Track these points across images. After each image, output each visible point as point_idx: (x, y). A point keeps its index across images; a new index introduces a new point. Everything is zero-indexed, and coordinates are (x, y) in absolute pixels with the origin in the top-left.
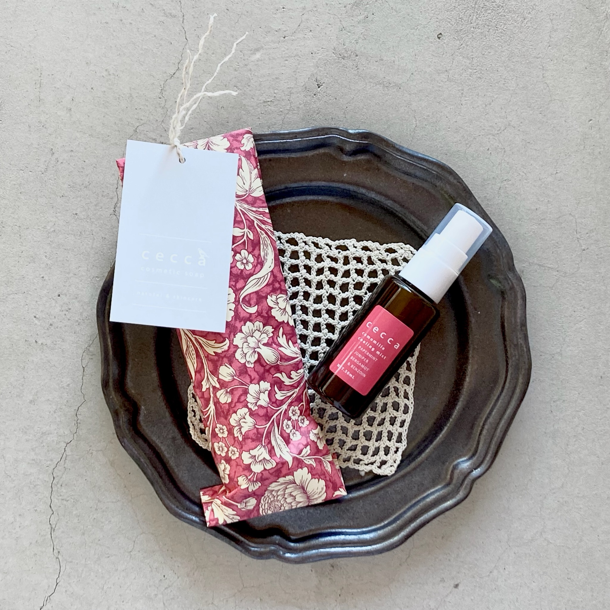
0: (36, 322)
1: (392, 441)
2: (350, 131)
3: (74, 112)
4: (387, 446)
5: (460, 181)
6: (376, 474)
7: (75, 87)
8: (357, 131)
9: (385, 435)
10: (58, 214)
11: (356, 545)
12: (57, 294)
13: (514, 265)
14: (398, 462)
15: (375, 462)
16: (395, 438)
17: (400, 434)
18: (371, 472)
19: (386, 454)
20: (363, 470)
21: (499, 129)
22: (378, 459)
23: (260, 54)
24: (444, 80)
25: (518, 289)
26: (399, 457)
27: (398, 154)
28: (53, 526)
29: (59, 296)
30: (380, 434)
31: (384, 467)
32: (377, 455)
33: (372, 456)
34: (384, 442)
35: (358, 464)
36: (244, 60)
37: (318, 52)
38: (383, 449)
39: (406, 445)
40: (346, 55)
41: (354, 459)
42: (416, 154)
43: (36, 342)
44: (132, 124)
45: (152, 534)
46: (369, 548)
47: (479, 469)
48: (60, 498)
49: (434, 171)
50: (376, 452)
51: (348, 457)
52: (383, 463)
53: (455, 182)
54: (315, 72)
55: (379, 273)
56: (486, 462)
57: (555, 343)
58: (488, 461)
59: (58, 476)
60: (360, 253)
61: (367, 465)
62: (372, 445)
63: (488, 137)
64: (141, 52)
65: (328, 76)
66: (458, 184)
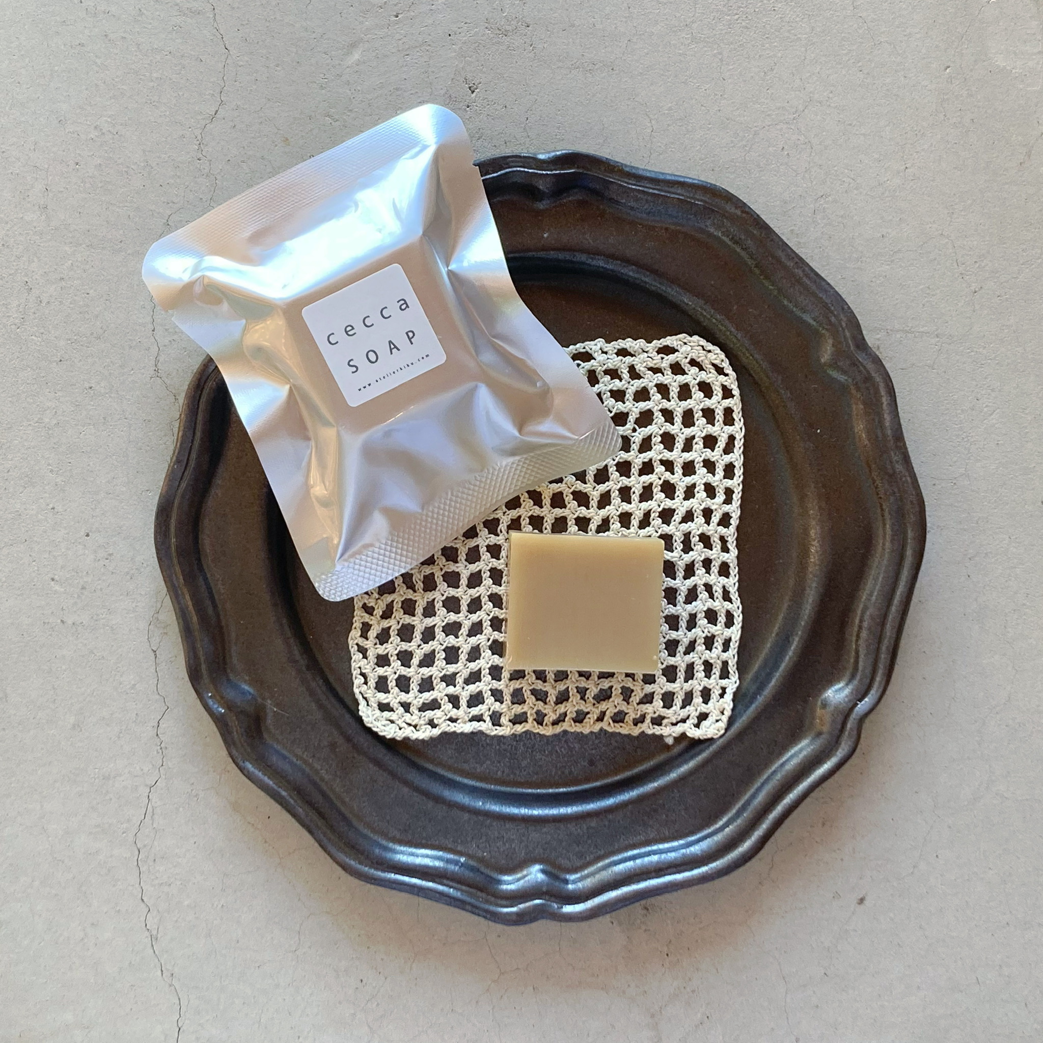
0: (57, 588)
1: (713, 677)
2: (541, 157)
3: (53, 210)
4: (705, 688)
5: (747, 210)
6: (693, 739)
7: (46, 166)
8: (553, 154)
9: (699, 668)
10: (59, 394)
11: (682, 868)
12: (83, 533)
13: (864, 339)
14: (728, 713)
15: (688, 717)
16: (716, 671)
17: (725, 664)
18: (683, 735)
19: (706, 701)
20: (670, 735)
21: (794, 110)
22: (692, 711)
23: (360, 52)
24: (687, 42)
25: (878, 379)
26: (727, 702)
27: (630, 182)
28: (154, 933)
29: (88, 535)
30: (690, 668)
31: (704, 724)
32: (690, 705)
33: (681, 708)
34: (699, 682)
35: (660, 724)
36: (334, 67)
37: (460, 30)
38: (699, 693)
39: (738, 682)
40: (508, 28)
41: (652, 719)
42: (661, 177)
43: (62, 621)
44: (159, 213)
45: (328, 913)
46: (704, 869)
47: (866, 699)
48: (156, 882)
49: (698, 200)
50: (688, 699)
51: (641, 715)
52: (703, 717)
53: (739, 212)
54: (461, 66)
55: (652, 392)
56: (876, 685)
57: (955, 459)
58: (880, 683)
59: (145, 846)
60: (614, 361)
61: (675, 724)
62: (679, 687)
63: (778, 127)
64: (151, 84)
65: (484, 70)
66: (744, 215)
